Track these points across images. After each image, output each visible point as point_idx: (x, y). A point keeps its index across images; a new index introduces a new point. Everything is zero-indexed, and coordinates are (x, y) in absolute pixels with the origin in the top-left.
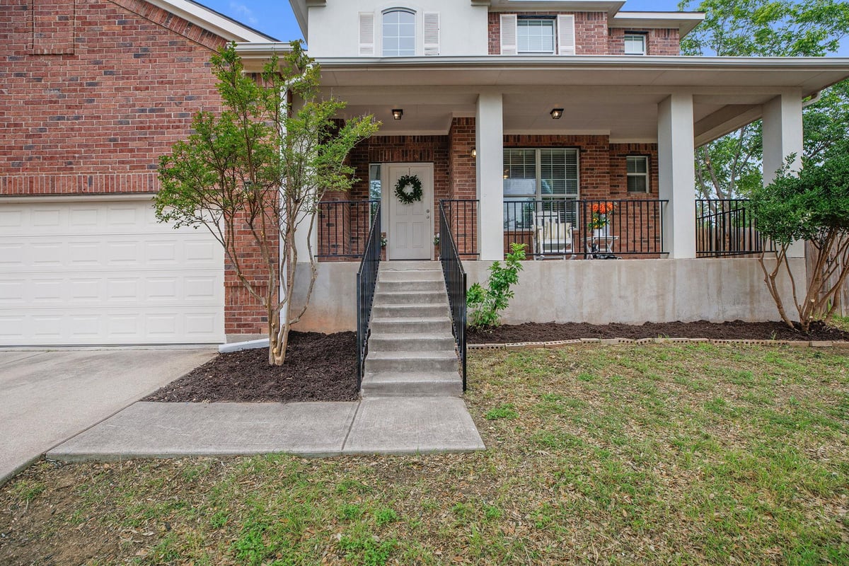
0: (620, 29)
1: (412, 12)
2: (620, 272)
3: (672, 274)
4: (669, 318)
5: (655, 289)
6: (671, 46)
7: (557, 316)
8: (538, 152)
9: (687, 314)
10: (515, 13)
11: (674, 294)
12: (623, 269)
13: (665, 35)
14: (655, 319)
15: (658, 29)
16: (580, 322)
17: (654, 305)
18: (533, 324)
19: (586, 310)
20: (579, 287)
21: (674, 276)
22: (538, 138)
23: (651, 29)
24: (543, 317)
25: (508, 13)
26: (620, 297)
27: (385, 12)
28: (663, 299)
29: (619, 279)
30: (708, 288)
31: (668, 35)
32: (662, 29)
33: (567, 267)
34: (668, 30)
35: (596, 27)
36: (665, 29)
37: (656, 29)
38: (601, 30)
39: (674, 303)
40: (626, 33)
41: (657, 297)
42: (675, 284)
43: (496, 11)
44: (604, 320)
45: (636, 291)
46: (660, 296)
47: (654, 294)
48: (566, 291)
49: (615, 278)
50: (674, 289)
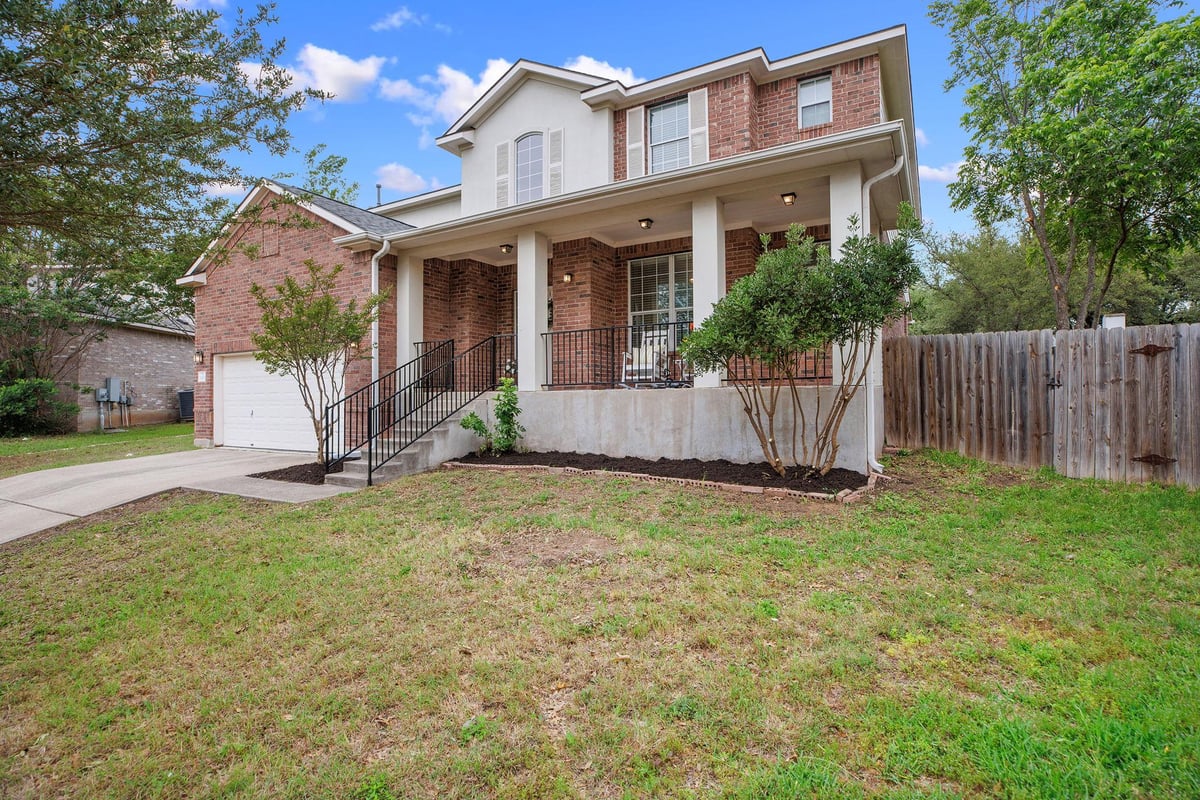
0: (789, 78)
1: (539, 134)
2: (635, 403)
3: (689, 405)
4: (686, 455)
5: (672, 421)
6: (865, 81)
7: (578, 445)
8: (671, 260)
9: (706, 452)
10: (640, 105)
11: (692, 428)
12: (639, 401)
13: (856, 69)
14: (671, 455)
15: (846, 63)
16: (598, 453)
17: (670, 440)
18: (557, 452)
19: (604, 442)
20: (598, 417)
21: (692, 408)
22: (667, 243)
23: (834, 67)
24: (566, 447)
25: (636, 106)
26: (636, 429)
27: (518, 140)
28: (679, 434)
29: (635, 410)
30: (730, 423)
31: (861, 66)
32: (851, 62)
33: (587, 397)
34: (861, 59)
35: (734, 94)
36: (856, 61)
37: (841, 64)
38: (740, 97)
39: (691, 438)
40: (799, 80)
41: (674, 430)
42: (692, 416)
43: (620, 108)
44: (620, 454)
45: (652, 424)
46: (677, 430)
47: (671, 427)
48: (587, 421)
49: (632, 409)
50: (692, 423)
